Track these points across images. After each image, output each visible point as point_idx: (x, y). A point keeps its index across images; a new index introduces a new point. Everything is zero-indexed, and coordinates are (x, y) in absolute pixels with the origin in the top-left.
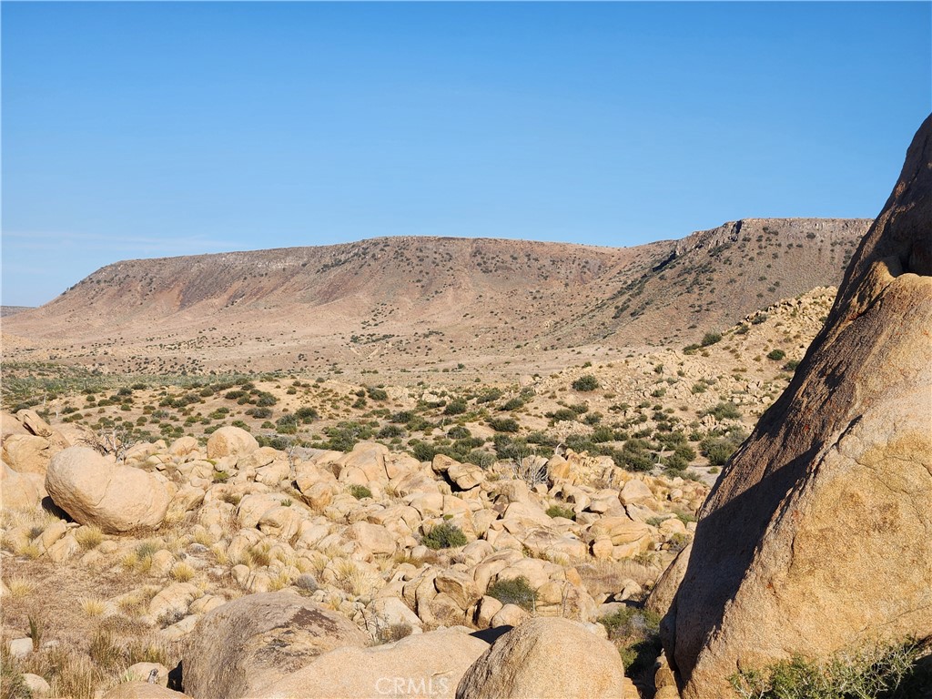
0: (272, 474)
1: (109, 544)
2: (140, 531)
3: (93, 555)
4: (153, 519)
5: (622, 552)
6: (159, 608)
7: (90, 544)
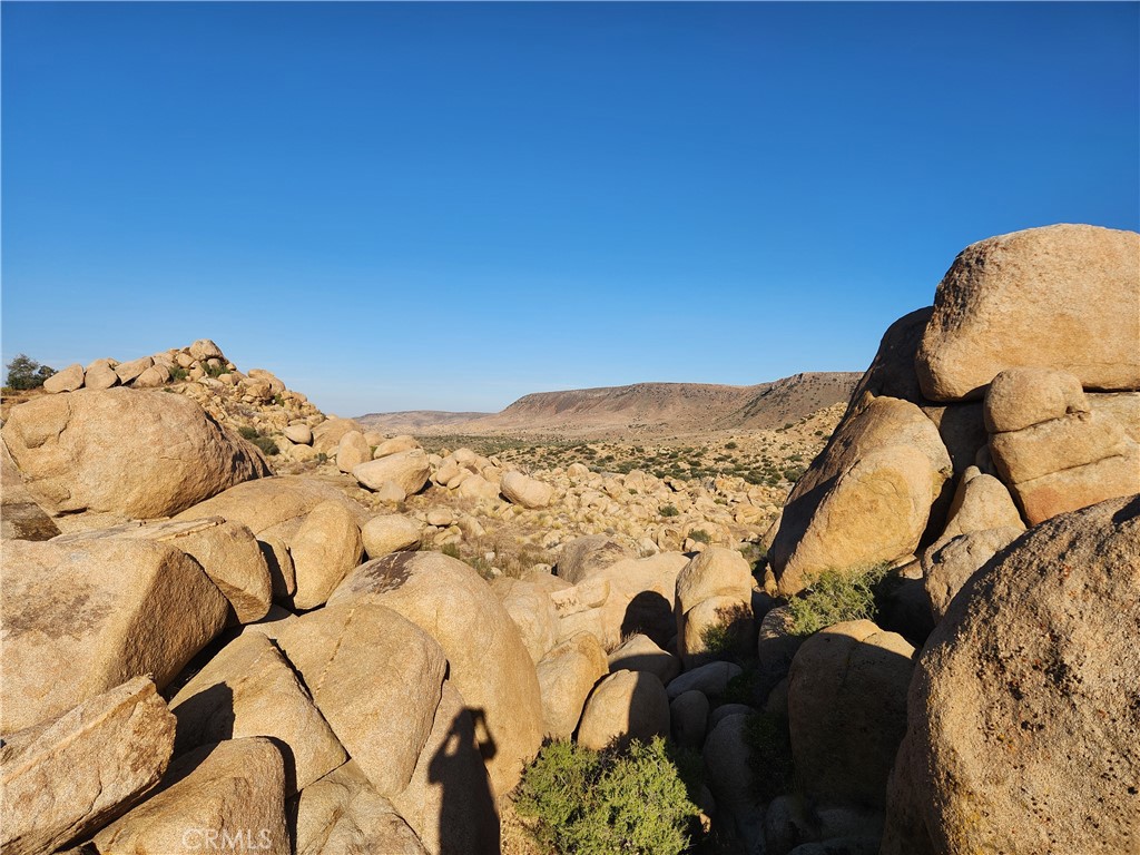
0: (595, 484)
1: (526, 513)
2: (539, 507)
3: (520, 517)
4: (544, 503)
5: (749, 520)
6: (547, 541)
7: (519, 513)
